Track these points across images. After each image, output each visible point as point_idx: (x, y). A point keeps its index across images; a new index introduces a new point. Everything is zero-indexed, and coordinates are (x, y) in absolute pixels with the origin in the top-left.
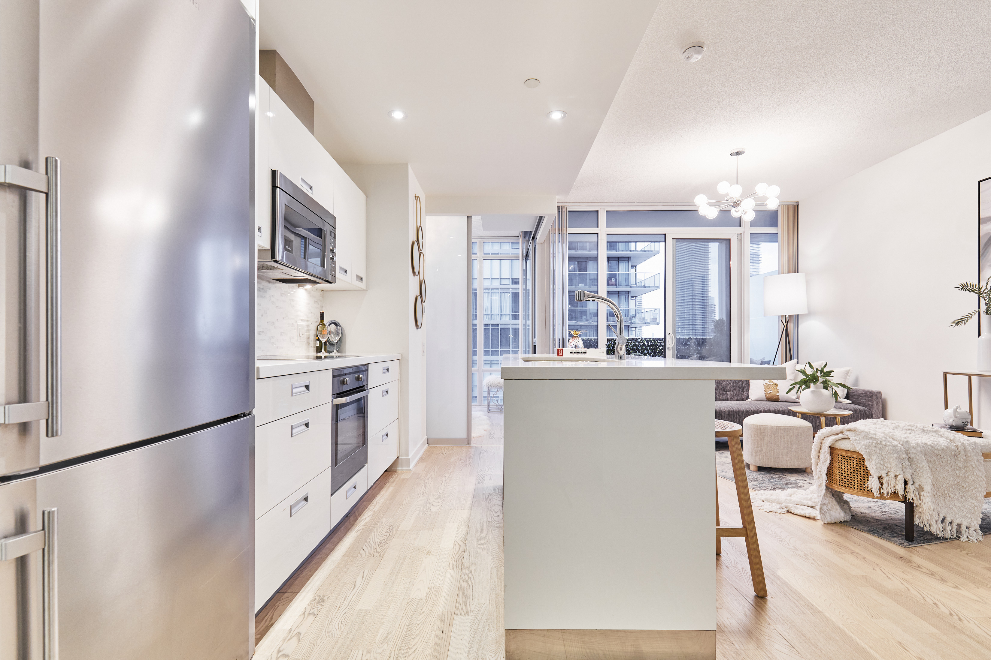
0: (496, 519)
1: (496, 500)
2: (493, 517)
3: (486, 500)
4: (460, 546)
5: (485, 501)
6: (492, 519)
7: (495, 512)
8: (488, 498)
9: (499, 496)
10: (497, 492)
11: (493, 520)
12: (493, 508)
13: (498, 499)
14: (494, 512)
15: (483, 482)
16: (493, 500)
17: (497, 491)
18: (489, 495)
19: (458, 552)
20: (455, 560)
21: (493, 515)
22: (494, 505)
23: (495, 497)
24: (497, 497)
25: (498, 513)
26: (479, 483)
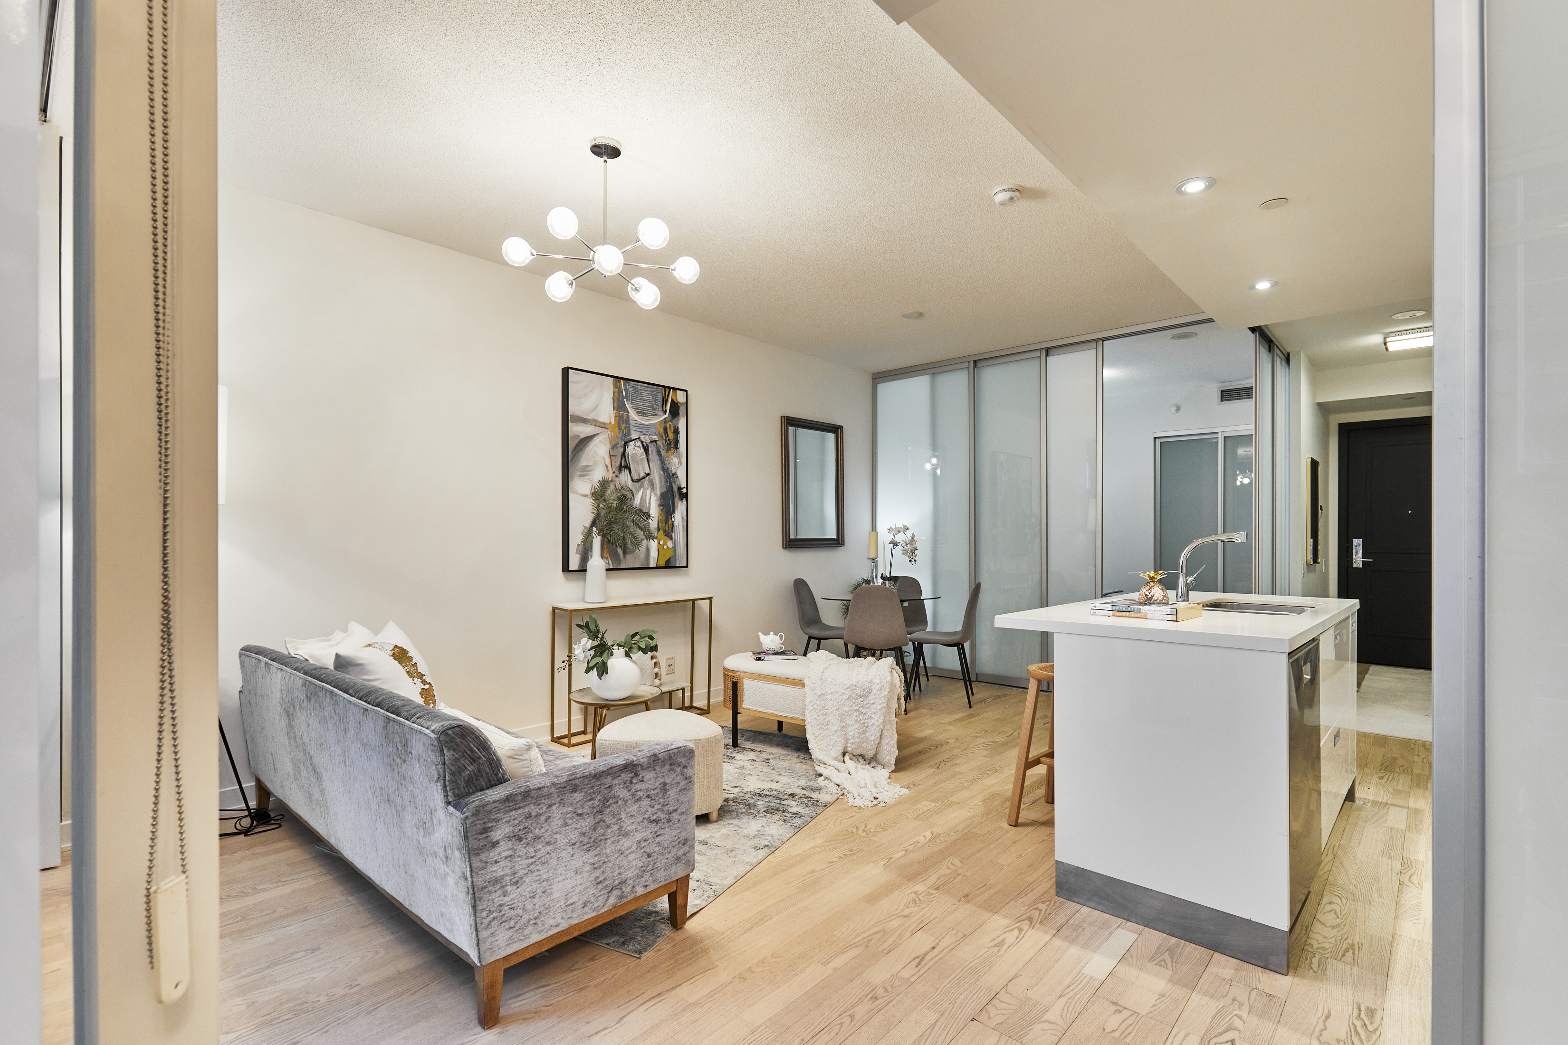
0: (1336, 900)
1: (1325, 937)
2: (1341, 904)
3: (1353, 945)
4: (1410, 880)
5: (1356, 943)
6: (1344, 901)
7: (1335, 913)
8: (1347, 950)
9: (1316, 945)
10: (1317, 957)
11: (1343, 899)
12: (1338, 921)
13: (1321, 939)
14: (1339, 913)
15: (1356, 1012)
16: (1333, 940)
17: (1315, 961)
18: (1343, 955)
19: (1412, 874)
20: (1414, 867)
21: (1343, 908)
22: (1333, 927)
23: (1327, 946)
24: (1321, 945)
25: (1329, 907)
26: (1371, 1012)
